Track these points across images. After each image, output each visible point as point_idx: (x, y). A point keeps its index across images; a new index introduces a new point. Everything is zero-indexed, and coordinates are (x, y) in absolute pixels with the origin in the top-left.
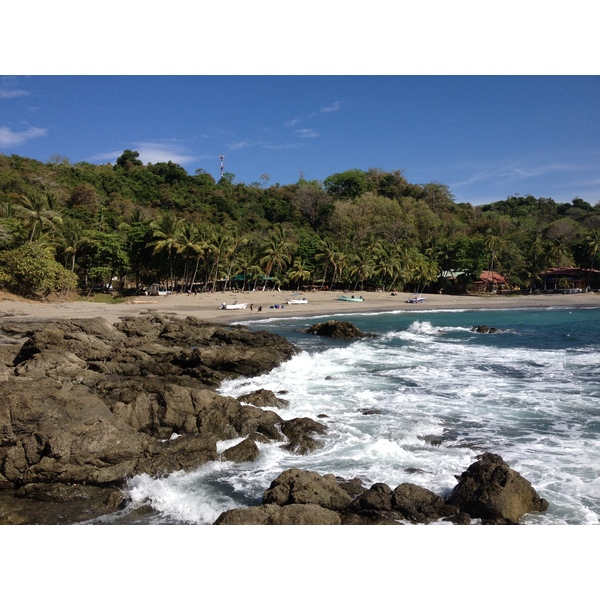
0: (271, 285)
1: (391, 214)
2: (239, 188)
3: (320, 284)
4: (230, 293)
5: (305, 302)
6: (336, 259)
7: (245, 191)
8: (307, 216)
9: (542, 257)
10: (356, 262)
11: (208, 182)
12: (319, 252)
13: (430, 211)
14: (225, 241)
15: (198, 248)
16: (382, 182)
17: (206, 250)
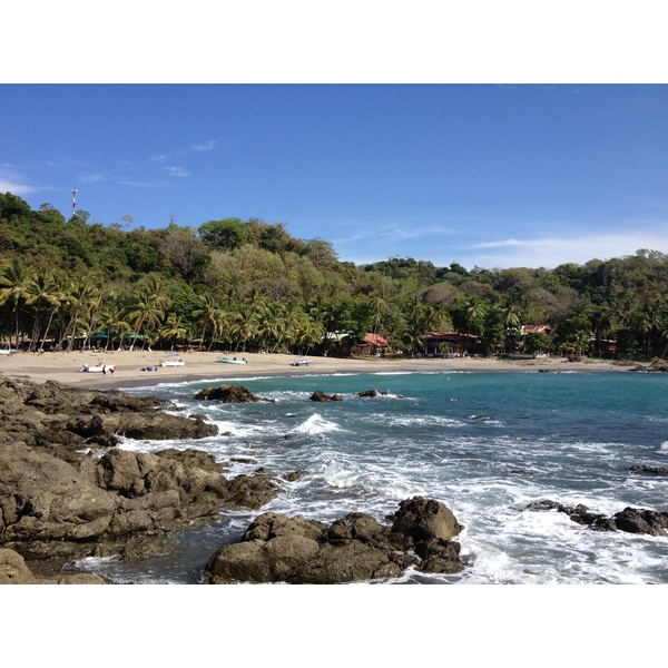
0: (141, 345)
1: (273, 269)
2: (94, 229)
3: (197, 343)
4: (90, 352)
5: (182, 364)
6: (216, 316)
7: (103, 233)
8: (179, 266)
9: (422, 321)
10: (239, 321)
11: (56, 219)
12: (197, 308)
13: (313, 269)
14: (87, 293)
15: (53, 299)
16: (263, 234)
17: (63, 302)
